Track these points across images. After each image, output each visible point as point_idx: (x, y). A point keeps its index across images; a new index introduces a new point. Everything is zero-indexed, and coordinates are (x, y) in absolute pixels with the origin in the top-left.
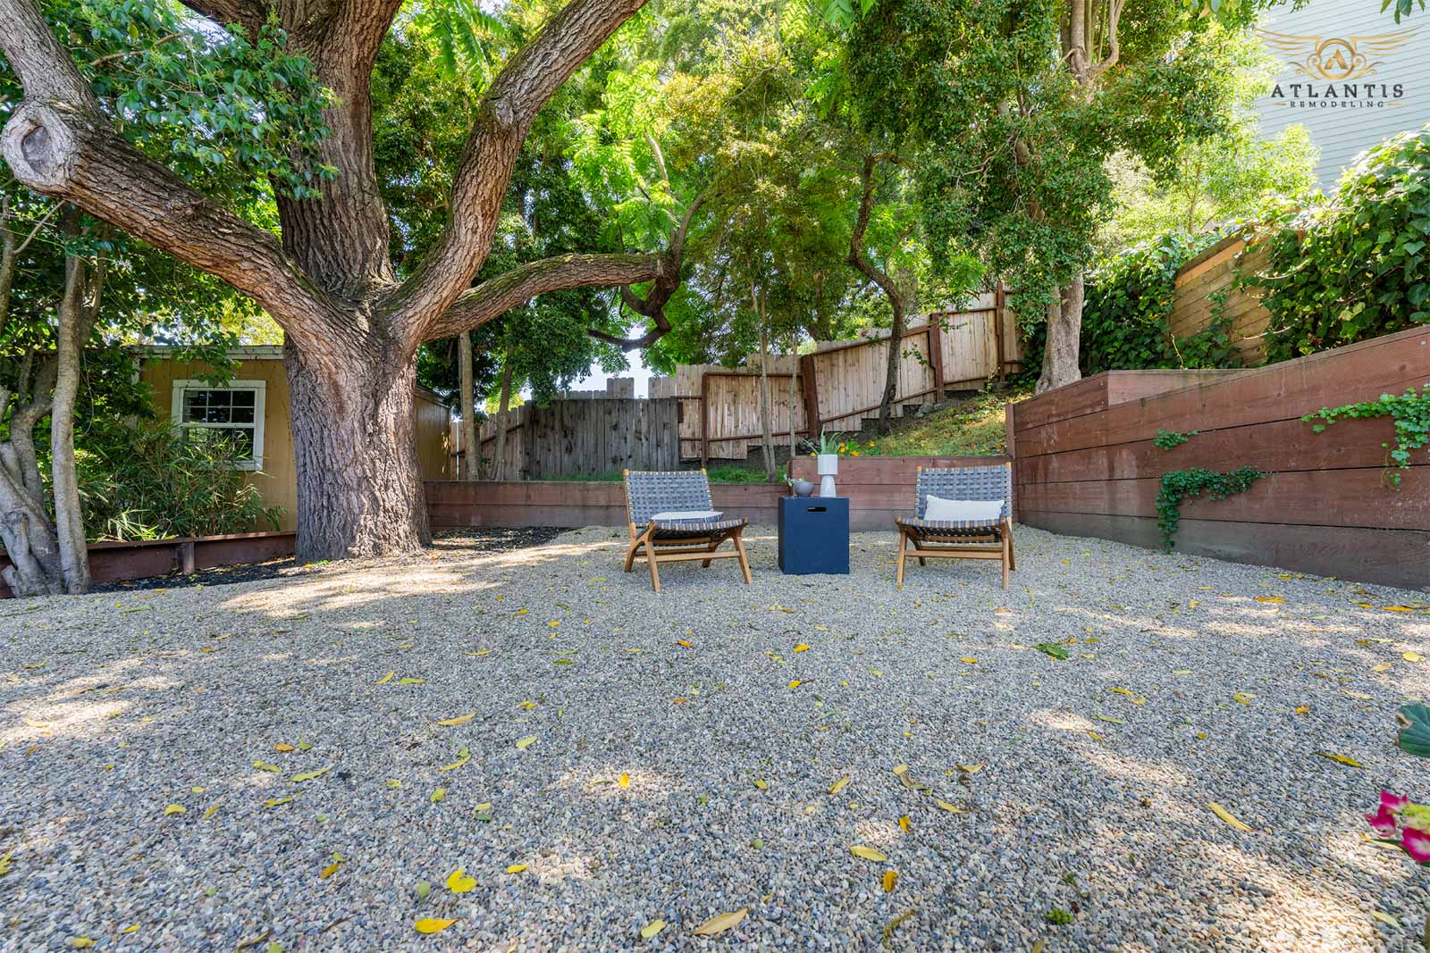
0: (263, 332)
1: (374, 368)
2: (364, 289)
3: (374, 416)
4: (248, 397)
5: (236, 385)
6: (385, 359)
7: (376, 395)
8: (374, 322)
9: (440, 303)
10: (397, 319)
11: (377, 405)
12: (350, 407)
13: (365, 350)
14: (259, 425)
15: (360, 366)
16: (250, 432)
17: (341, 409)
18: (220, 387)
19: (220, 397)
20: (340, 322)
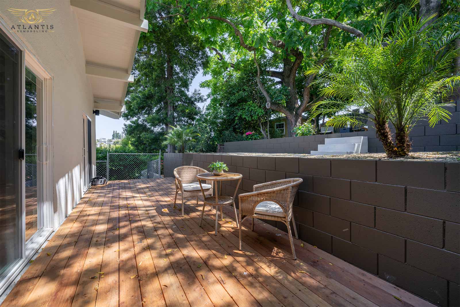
0: (283, 115)
1: (296, 118)
2: (295, 108)
3: (296, 124)
4: (283, 124)
5: (282, 123)
6: (297, 116)
7: (296, 122)
8: (295, 112)
9: (304, 108)
10: (298, 111)
11: (296, 123)
12: (293, 123)
13: (294, 116)
14: (284, 128)
15: (294, 118)
16: (283, 129)
17: (292, 124)
18: (280, 123)
19: (280, 125)
20: (292, 113)
